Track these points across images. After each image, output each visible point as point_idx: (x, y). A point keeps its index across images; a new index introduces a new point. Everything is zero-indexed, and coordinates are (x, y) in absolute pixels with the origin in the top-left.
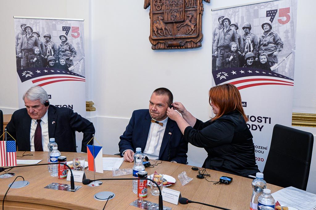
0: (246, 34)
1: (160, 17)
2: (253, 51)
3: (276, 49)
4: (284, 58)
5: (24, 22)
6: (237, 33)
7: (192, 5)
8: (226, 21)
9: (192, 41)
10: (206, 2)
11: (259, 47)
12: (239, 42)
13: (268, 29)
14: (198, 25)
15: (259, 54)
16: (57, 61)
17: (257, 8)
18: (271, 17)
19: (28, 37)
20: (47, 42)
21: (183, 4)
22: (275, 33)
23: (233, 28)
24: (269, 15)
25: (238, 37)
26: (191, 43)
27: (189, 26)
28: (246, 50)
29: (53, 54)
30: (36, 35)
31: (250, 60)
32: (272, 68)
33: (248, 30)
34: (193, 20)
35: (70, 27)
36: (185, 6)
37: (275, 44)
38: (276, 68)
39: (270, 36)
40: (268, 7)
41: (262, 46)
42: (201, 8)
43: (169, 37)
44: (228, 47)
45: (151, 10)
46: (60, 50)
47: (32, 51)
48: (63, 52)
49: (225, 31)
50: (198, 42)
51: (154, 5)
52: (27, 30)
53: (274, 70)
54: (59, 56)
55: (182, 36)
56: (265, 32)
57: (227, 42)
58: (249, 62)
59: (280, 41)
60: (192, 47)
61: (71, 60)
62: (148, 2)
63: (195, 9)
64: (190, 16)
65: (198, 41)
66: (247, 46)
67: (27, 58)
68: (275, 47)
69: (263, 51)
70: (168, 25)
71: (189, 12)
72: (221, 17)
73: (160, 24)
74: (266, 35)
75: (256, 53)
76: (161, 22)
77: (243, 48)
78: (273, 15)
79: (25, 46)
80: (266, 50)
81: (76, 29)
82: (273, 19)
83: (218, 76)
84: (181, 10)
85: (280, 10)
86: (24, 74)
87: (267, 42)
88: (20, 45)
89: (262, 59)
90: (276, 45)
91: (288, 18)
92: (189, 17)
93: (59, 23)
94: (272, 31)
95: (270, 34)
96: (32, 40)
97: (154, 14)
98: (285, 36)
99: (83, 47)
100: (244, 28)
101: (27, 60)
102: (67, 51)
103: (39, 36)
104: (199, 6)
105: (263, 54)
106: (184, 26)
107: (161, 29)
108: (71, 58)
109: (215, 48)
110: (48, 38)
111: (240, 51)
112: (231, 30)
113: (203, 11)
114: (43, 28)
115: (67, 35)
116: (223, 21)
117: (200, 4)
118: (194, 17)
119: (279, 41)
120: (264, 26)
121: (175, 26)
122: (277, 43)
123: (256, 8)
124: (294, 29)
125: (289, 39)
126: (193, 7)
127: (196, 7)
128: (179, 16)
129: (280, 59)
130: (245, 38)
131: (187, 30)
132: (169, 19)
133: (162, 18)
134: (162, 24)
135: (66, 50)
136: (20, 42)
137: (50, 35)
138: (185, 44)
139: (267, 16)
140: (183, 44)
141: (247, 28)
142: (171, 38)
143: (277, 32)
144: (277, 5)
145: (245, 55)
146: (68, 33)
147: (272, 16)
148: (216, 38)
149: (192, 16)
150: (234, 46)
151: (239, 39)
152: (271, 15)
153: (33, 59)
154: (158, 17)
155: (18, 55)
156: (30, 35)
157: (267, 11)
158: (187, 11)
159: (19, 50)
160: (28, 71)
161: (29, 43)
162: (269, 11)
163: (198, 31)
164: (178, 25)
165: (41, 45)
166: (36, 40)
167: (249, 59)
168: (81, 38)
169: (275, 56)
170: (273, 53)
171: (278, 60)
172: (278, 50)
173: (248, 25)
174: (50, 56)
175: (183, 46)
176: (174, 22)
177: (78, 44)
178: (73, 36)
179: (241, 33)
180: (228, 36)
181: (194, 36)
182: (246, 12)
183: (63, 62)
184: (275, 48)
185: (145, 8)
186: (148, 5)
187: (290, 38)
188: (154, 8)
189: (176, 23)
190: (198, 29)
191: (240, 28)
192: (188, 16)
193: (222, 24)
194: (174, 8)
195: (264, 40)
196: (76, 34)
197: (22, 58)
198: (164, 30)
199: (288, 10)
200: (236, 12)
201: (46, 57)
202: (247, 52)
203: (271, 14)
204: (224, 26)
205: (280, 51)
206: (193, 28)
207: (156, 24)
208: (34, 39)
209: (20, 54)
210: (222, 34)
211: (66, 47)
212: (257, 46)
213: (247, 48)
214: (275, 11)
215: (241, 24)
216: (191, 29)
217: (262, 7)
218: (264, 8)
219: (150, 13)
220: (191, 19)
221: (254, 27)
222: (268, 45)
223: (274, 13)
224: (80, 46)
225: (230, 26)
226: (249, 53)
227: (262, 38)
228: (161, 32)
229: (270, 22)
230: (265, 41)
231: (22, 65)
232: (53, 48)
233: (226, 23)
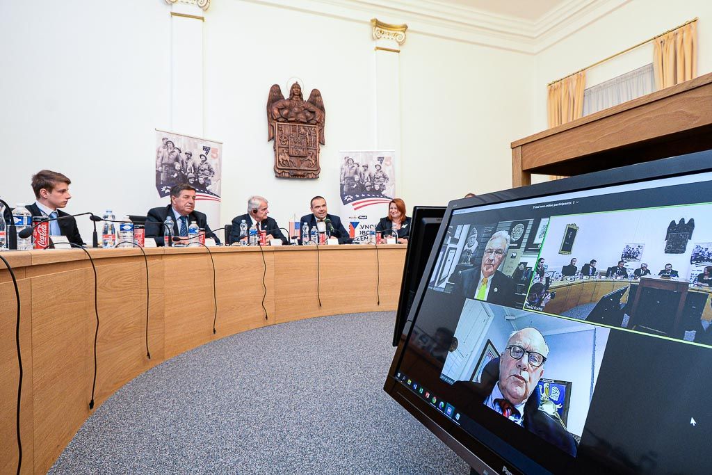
0: (365, 170)
1: (285, 151)
2: (370, 181)
3: (385, 181)
5: (165, 135)
6: (359, 169)
7: (313, 144)
9: (312, 173)
11: (374, 179)
12: (360, 175)
13: (379, 168)
15: (374, 184)
17: (372, 155)
19: (170, 151)
20: (188, 159)
21: (305, 143)
23: (356, 166)
26: (311, 175)
27: (310, 161)
29: (193, 171)
30: (178, 150)
33: (366, 168)
34: (313, 156)
35: (210, 148)
36: (307, 145)
37: (383, 178)
40: (378, 155)
41: (376, 179)
44: (352, 178)
45: (275, 143)
47: (173, 166)
48: (202, 171)
49: (350, 167)
50: (316, 174)
51: (278, 140)
52: (168, 145)
54: (199, 174)
56: (378, 170)
57: (351, 175)
58: (368, 189)
60: (312, 177)
61: (209, 180)
62: (272, 136)
64: (311, 153)
66: (366, 178)
67: (167, 173)
69: (376, 182)
72: (347, 157)
73: (285, 156)
74: (378, 172)
75: (372, 183)
76: (286, 154)
77: (363, 179)
79: (166, 160)
80: (378, 181)
81: (215, 151)
83: (346, 198)
85: (386, 157)
86: (163, 189)
88: (161, 158)
89: (376, 187)
91: (391, 163)
93: (200, 142)
94: (381, 170)
95: (380, 172)
96: (173, 155)
99: (220, 168)
100: (363, 166)
101: (167, 175)
102: (206, 171)
103: (180, 152)
105: (377, 184)
106: (306, 160)
107: (287, 161)
108: (209, 178)
109: (342, 178)
110: (189, 155)
111: (361, 181)
112: (354, 166)
114: (185, 146)
116: (348, 160)
117: (318, 145)
119: (386, 176)
120: (377, 166)
121: (299, 159)
124: (394, 170)
128: (302, 152)
130: (364, 173)
132: (294, 153)
133: (287, 152)
134: (287, 156)
135: (205, 169)
136: (160, 155)
137: (191, 153)
140: (305, 175)
141: (365, 166)
143: (384, 171)
144: (384, 155)
145: (365, 184)
146: (208, 153)
148: (343, 171)
149: (313, 154)
150: (357, 178)
151: (360, 173)
153: (174, 175)
154: (283, 150)
155: (157, 169)
156: (172, 150)
159: (159, 164)
161: (170, 158)
162: (379, 157)
164: (302, 159)
165: (182, 161)
166: (177, 156)
167: (368, 187)
168: (219, 159)
169: (384, 186)
170: (383, 183)
174: (190, 174)
175: (305, 177)
176: (298, 156)
177: (216, 164)
178: (212, 156)
179: (361, 169)
180: (353, 171)
182: (364, 156)
183: (201, 181)
185: (269, 141)
186: (272, 139)
187: (392, 175)
188: (279, 142)
189: (300, 157)
191: (361, 166)
192: (309, 153)
193: (348, 162)
194: (298, 145)
196: (215, 155)
197: (162, 172)
198: (289, 161)
199: (390, 158)
200: (358, 155)
201: (186, 174)
204: (349, 164)
205: (387, 182)
207: (282, 156)
208: (175, 154)
209: (160, 168)
210: (348, 169)
211: (205, 166)
212: (372, 179)
213: (366, 180)
214: (383, 158)
218: (375, 155)
219: (274, 146)
222: (379, 178)
224: (218, 166)
225: (353, 164)
226: (367, 183)
227: (375, 174)
228: (286, 163)
229: (380, 164)
230: (378, 176)
231: (162, 179)
232: (193, 165)
233: (350, 162)
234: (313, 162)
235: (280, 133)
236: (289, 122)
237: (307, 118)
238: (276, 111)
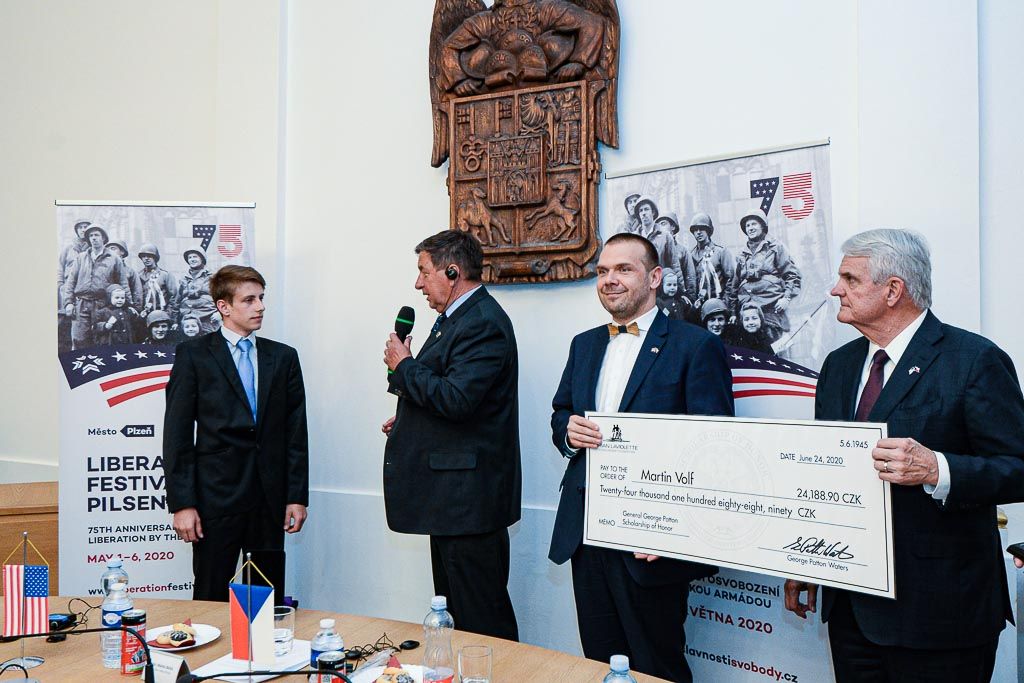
0: (702, 246)
1: (475, 192)
2: (722, 294)
3: (784, 291)
4: (807, 317)
6: (676, 244)
7: (567, 154)
8: (646, 209)
9: (569, 259)
10: (607, 145)
11: (737, 285)
12: (682, 269)
13: (756, 230)
14: (584, 213)
15: (738, 306)
16: (175, 326)
17: (727, 174)
18: (764, 200)
19: (94, 256)
20: (149, 269)
21: (539, 154)
22: (777, 244)
23: (665, 229)
24: (758, 193)
25: (680, 256)
26: (568, 267)
27: (559, 216)
28: (703, 292)
29: (163, 303)
30: (118, 250)
31: (716, 323)
32: (776, 347)
33: (704, 233)
34: (569, 199)
35: (214, 227)
36: (546, 160)
37: (778, 275)
38: (787, 346)
39: (764, 252)
40: (754, 170)
41: (745, 281)
42: (591, 165)
43: (504, 248)
45: (452, 172)
46: (185, 292)
47: (103, 296)
48: (193, 297)
49: (645, 235)
50: (587, 263)
51: (458, 157)
52: (91, 239)
53: (781, 353)
54: (182, 310)
55: (541, 244)
56: (752, 240)
58: (714, 329)
59: (792, 267)
60: (569, 277)
61: (217, 322)
62: (443, 148)
63: (574, 167)
64: (563, 187)
65: (586, 260)
66: (706, 280)
67: (89, 318)
68: (780, 284)
69: (747, 297)
70: (501, 214)
71: (557, 177)
72: (633, 196)
73: (476, 210)
74: (752, 249)
75: (730, 301)
76: (481, 205)
77: (695, 285)
78: (768, 192)
79: (84, 284)
80: (755, 292)
81: (232, 233)
82: (769, 204)
84: (534, 170)
85: (786, 178)
86: (78, 365)
87: (758, 269)
88: (70, 280)
89: (747, 319)
90: (781, 279)
91: (809, 202)
92: (558, 190)
93: (183, 215)
94: (768, 238)
95: (764, 248)
96: (105, 266)
97: (459, 182)
98: (804, 254)
100: (693, 229)
101: (89, 325)
102: (204, 296)
103: (126, 254)
104: (587, 160)
105: (750, 304)
106: (546, 216)
107: (481, 226)
108: (216, 316)
110: (151, 258)
111: (686, 294)
112: (658, 233)
113: (599, 173)
114: (138, 233)
115: (205, 249)
116: (637, 209)
117: (588, 152)
118: (574, 190)
119: (788, 269)
120: (747, 223)
121: (520, 216)
122: (783, 272)
123: (723, 171)
124: (826, 235)
125: (814, 262)
126: (569, 163)
127: (576, 162)
128: (529, 190)
129: (794, 320)
130: (698, 259)
131: (555, 228)
132: (502, 197)
133: (483, 194)
134: (482, 209)
135: (202, 293)
136: (70, 271)
137: (157, 252)
138: (549, 269)
139: (753, 195)
140: (543, 270)
141: (702, 228)
142: (508, 251)
143: (781, 243)
144: (778, 166)
145: (700, 307)
146: (208, 243)
147: (765, 197)
149: (568, 188)
150: (670, 281)
151: (683, 261)
152: (764, 192)
153: (107, 320)
154: (472, 192)
155: (62, 311)
156: (101, 253)
157: (752, 183)
158: (553, 173)
159: (66, 295)
160: (90, 357)
161: (96, 274)
162: (758, 182)
163: (584, 232)
164: (530, 213)
165: (131, 282)
166: (115, 267)
167: (714, 320)
168: (247, 256)
169: (782, 312)
170: (776, 301)
171: (791, 322)
172: (788, 292)
173: (703, 221)
174: (156, 312)
175: (543, 275)
176: (514, 204)
178: (223, 250)
179: (686, 242)
181: (573, 247)
182: (697, 183)
183: (191, 328)
184: (779, 287)
185: (437, 164)
186: (443, 156)
187: (817, 260)
188: (460, 165)
189: (523, 207)
190: (584, 225)
191: (684, 228)
192: (555, 186)
193: (636, 215)
194: (514, 164)
195: (748, 266)
196: (231, 246)
197: (73, 317)
198: (488, 227)
199: (806, 179)
200: (671, 183)
201: (143, 314)
202: (706, 298)
203: (764, 189)
204: (640, 222)
205: (793, 296)
206: (570, 223)
207: (465, 211)
208: (109, 262)
209: (70, 307)
211: (200, 284)
212: (731, 281)
213: (705, 287)
214: (774, 183)
215: (684, 218)
216: (567, 226)
217: (739, 170)
218: (742, 174)
219: (448, 180)
220: (564, 197)
221: (722, 227)
222: (760, 279)
223: (771, 186)
225: (657, 222)
226: (711, 301)
227: (743, 259)
228: (479, 234)
229: (761, 214)
230: (752, 266)
231: (73, 337)
232: (164, 287)
233: (646, 213)
234: (569, 219)
235: (462, 135)
236: (493, 87)
237: (550, 58)
238: (451, 62)
